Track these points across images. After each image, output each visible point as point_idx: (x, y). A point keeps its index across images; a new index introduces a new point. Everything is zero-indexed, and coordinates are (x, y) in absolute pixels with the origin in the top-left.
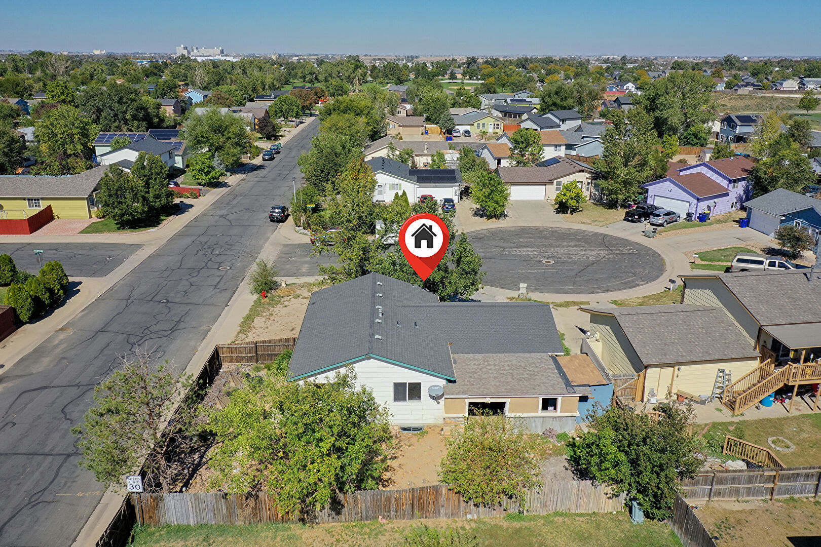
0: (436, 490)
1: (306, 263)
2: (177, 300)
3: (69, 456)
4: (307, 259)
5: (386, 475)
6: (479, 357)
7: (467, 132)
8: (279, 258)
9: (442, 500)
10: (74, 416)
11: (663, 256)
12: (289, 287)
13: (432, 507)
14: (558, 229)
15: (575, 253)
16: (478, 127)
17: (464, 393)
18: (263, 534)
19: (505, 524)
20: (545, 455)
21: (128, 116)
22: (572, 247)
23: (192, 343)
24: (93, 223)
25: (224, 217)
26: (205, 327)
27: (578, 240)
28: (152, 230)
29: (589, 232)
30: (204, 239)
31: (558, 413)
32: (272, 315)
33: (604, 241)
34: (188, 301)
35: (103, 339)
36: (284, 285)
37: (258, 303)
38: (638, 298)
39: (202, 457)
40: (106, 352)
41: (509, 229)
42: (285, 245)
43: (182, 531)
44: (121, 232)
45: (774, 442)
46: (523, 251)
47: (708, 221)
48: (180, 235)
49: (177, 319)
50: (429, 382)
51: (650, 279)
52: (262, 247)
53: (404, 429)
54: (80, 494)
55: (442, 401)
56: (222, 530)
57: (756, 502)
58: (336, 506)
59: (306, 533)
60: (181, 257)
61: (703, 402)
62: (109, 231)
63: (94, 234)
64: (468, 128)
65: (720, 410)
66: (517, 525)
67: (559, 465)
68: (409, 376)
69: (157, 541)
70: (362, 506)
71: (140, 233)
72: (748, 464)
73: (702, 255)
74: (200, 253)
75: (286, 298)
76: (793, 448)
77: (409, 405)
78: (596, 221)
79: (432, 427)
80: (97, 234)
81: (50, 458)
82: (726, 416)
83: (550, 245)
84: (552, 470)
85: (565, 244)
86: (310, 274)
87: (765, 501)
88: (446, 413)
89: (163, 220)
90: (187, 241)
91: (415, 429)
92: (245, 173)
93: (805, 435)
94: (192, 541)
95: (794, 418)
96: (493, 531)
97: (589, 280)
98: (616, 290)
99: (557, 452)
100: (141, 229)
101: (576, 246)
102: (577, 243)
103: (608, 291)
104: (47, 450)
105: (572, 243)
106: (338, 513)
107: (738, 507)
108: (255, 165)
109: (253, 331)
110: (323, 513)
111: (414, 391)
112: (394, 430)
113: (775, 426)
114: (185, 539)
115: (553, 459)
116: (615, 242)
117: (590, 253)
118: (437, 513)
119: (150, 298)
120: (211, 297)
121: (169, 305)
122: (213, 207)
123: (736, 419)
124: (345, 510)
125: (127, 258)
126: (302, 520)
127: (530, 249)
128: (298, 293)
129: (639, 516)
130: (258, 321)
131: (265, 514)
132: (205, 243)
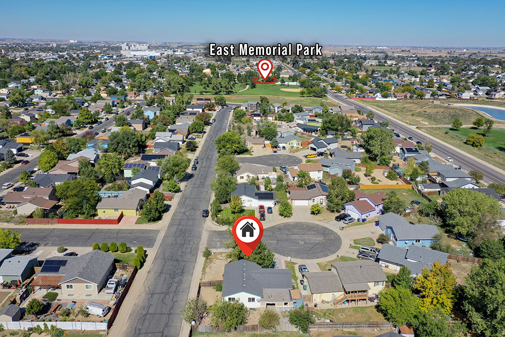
0: (257, 326)
1: (218, 241)
2: (180, 260)
3: (169, 314)
4: (219, 239)
5: (247, 321)
6: (270, 289)
7: (284, 147)
8: (209, 238)
9: (258, 328)
10: (166, 303)
11: (342, 241)
12: (215, 254)
13: (256, 329)
14: (309, 224)
15: (312, 238)
16: (289, 144)
17: (265, 301)
18: (220, 334)
19: (272, 333)
20: (284, 317)
21: (131, 146)
22: (312, 235)
23: (189, 278)
24: (138, 218)
25: (184, 213)
26: (191, 272)
27: (315, 231)
28: (160, 222)
29: (320, 226)
30: (180, 227)
31: (288, 306)
32: (211, 267)
33: (325, 232)
34: (183, 260)
35: (163, 276)
36: (213, 253)
37: (206, 261)
38: (326, 262)
39: (202, 315)
40: (166, 281)
41: (292, 223)
42: (210, 231)
43: (202, 333)
44: (150, 223)
45: (340, 315)
46: (294, 237)
47: (365, 221)
48: (171, 225)
49: (182, 268)
50: (257, 298)
51: (333, 252)
52: (202, 232)
53: (251, 309)
54: (176, 324)
55: (260, 302)
56: (211, 333)
57: (329, 329)
58: (236, 329)
59: (229, 334)
60: (174, 238)
61: (328, 303)
62: (145, 223)
63: (140, 225)
64: (284, 145)
65: (331, 305)
66: (274, 333)
67: (287, 320)
68: (252, 296)
69: (197, 335)
70: (241, 328)
71: (157, 223)
72: (331, 321)
73: (355, 241)
74: (181, 235)
75: (214, 260)
76: (344, 316)
77: (252, 303)
78: (324, 219)
79: (257, 309)
80: (142, 225)
81: (165, 315)
82: (332, 307)
83: (304, 234)
84: (285, 321)
85: (310, 233)
86: (221, 247)
87: (331, 329)
88: (261, 305)
89: (163, 216)
90: (174, 228)
91: (254, 309)
92: (186, 181)
93: (349, 313)
94: (205, 335)
95: (350, 308)
96: (269, 335)
97: (313, 253)
98: (321, 258)
99: (287, 316)
100: (157, 222)
101: (314, 234)
102: (314, 233)
103: (318, 258)
104: (164, 312)
105: (313, 233)
106: (236, 330)
107: (324, 331)
108: (189, 174)
109: (207, 274)
110: (233, 330)
111: (253, 300)
112: (248, 309)
113: (343, 310)
114: (203, 335)
115: (286, 318)
116: (328, 233)
117: (318, 239)
118: (257, 330)
119: (171, 259)
120: (190, 258)
121: (178, 262)
122: (178, 206)
123: (334, 308)
124: (237, 330)
125: (157, 237)
126: (228, 332)
127: (297, 236)
128: (218, 257)
129: (301, 332)
130: (207, 270)
131: (220, 330)
132: (182, 230)
